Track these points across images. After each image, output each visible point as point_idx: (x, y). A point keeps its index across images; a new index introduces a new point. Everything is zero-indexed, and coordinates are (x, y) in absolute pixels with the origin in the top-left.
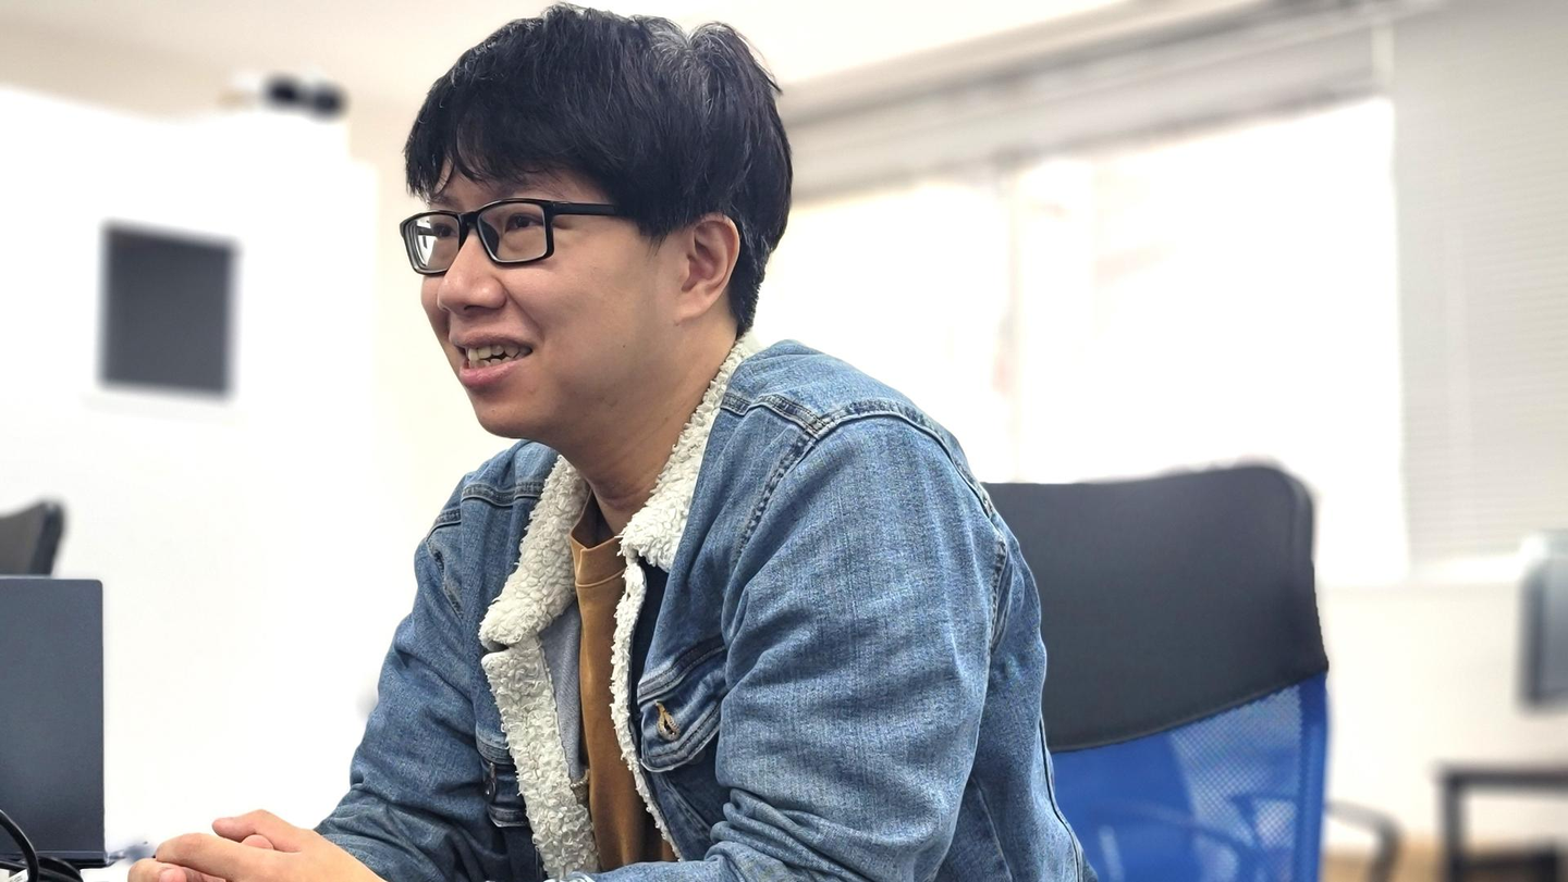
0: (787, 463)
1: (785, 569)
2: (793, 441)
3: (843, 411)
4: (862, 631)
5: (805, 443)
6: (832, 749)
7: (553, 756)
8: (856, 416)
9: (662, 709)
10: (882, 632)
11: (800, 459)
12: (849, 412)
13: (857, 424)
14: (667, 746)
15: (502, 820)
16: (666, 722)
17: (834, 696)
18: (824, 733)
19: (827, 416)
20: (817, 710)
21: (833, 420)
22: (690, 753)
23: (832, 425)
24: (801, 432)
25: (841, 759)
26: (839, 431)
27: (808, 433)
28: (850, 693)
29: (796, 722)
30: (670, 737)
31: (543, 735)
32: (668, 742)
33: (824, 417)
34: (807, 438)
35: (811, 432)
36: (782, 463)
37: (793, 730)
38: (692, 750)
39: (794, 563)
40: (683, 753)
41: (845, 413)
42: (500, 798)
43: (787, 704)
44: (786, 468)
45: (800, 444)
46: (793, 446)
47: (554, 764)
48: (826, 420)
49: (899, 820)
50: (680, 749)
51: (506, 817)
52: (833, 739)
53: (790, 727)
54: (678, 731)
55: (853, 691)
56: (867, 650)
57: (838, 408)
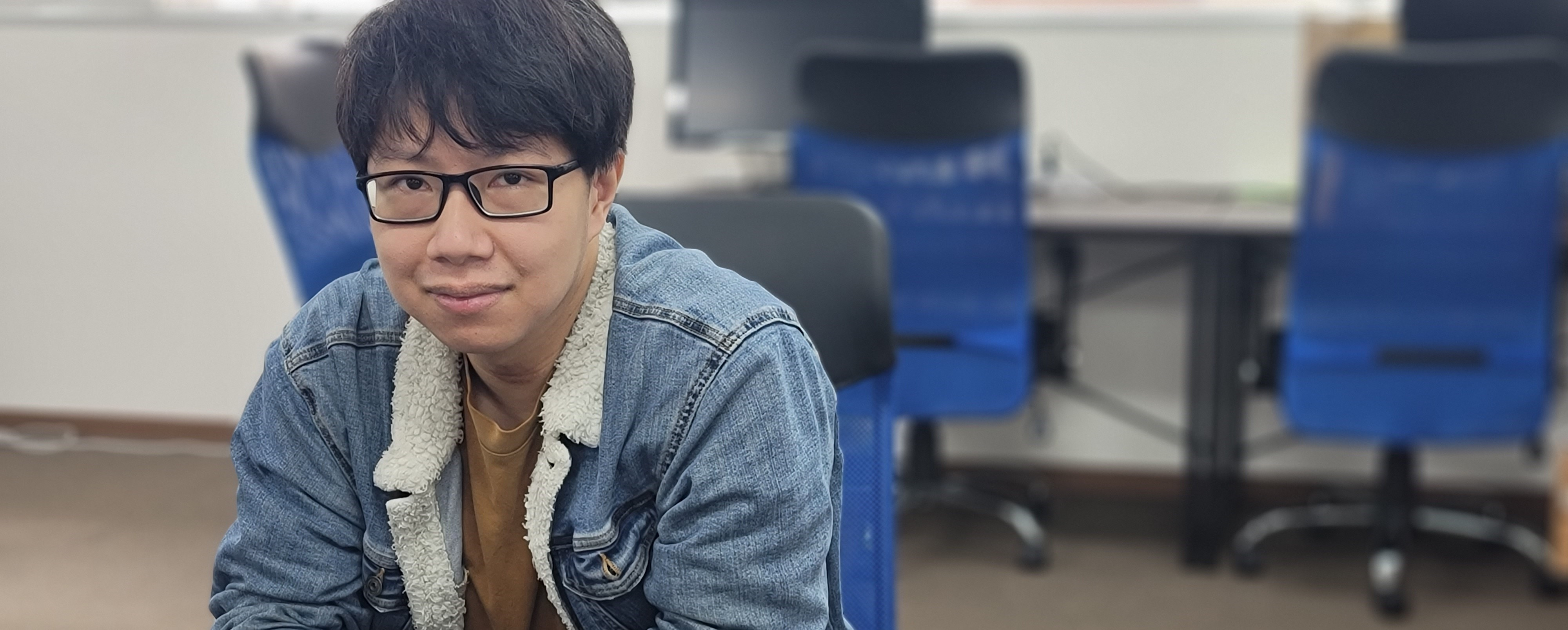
0: (705, 375)
1: (720, 459)
2: (708, 356)
3: (743, 327)
4: (783, 499)
5: (719, 358)
6: (766, 587)
7: (440, 567)
8: (753, 330)
9: (604, 557)
10: (796, 497)
11: (716, 371)
12: (748, 328)
13: (756, 336)
14: (610, 585)
15: (385, 607)
16: (609, 567)
17: (765, 548)
18: (759, 575)
19: (732, 333)
20: (753, 560)
21: (739, 337)
22: (628, 587)
23: (739, 341)
24: (714, 349)
25: (771, 593)
26: (744, 344)
27: (720, 350)
28: (776, 544)
29: (738, 572)
30: (613, 577)
31: (431, 551)
32: (611, 581)
33: (729, 335)
34: (720, 353)
35: (723, 349)
36: (701, 374)
37: (737, 577)
38: (631, 584)
39: (727, 455)
40: (624, 587)
41: (745, 329)
42: (386, 593)
43: (731, 558)
44: (706, 379)
45: (715, 359)
46: (708, 360)
47: (441, 573)
48: (733, 337)
49: (804, 623)
50: (621, 585)
51: (389, 605)
52: (766, 579)
53: (735, 575)
54: (620, 573)
55: (778, 543)
56: (786, 510)
57: (739, 325)
